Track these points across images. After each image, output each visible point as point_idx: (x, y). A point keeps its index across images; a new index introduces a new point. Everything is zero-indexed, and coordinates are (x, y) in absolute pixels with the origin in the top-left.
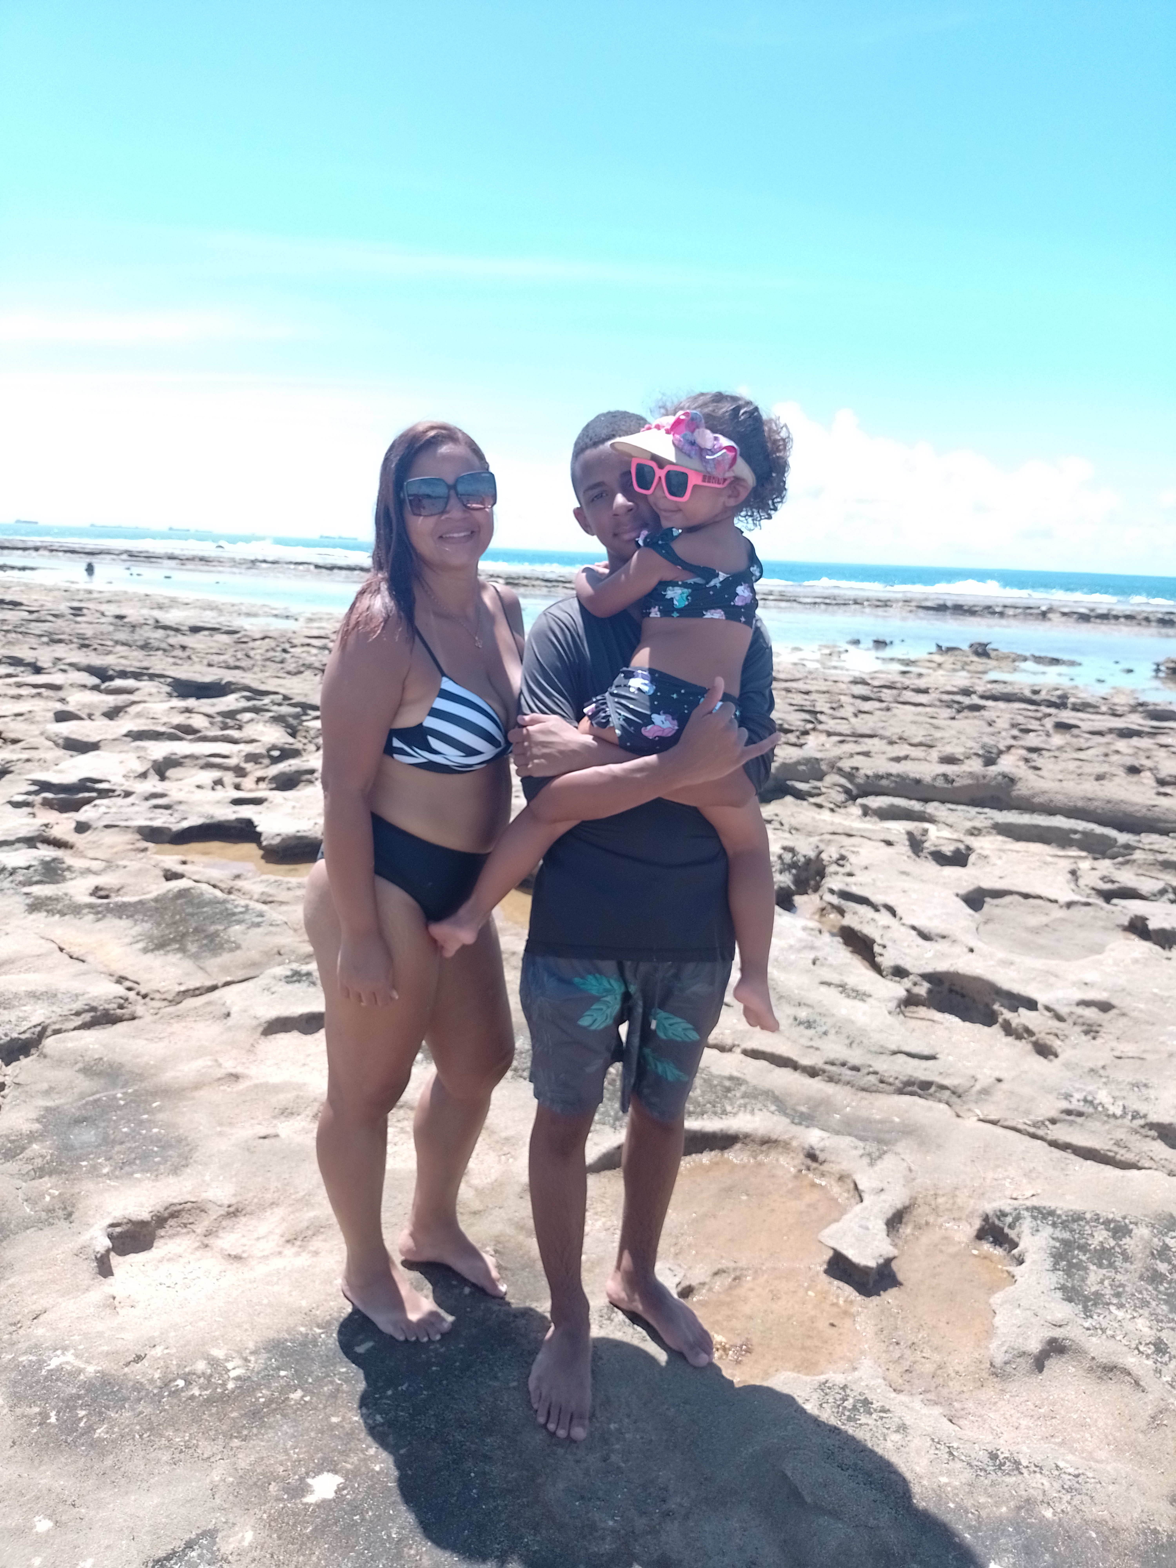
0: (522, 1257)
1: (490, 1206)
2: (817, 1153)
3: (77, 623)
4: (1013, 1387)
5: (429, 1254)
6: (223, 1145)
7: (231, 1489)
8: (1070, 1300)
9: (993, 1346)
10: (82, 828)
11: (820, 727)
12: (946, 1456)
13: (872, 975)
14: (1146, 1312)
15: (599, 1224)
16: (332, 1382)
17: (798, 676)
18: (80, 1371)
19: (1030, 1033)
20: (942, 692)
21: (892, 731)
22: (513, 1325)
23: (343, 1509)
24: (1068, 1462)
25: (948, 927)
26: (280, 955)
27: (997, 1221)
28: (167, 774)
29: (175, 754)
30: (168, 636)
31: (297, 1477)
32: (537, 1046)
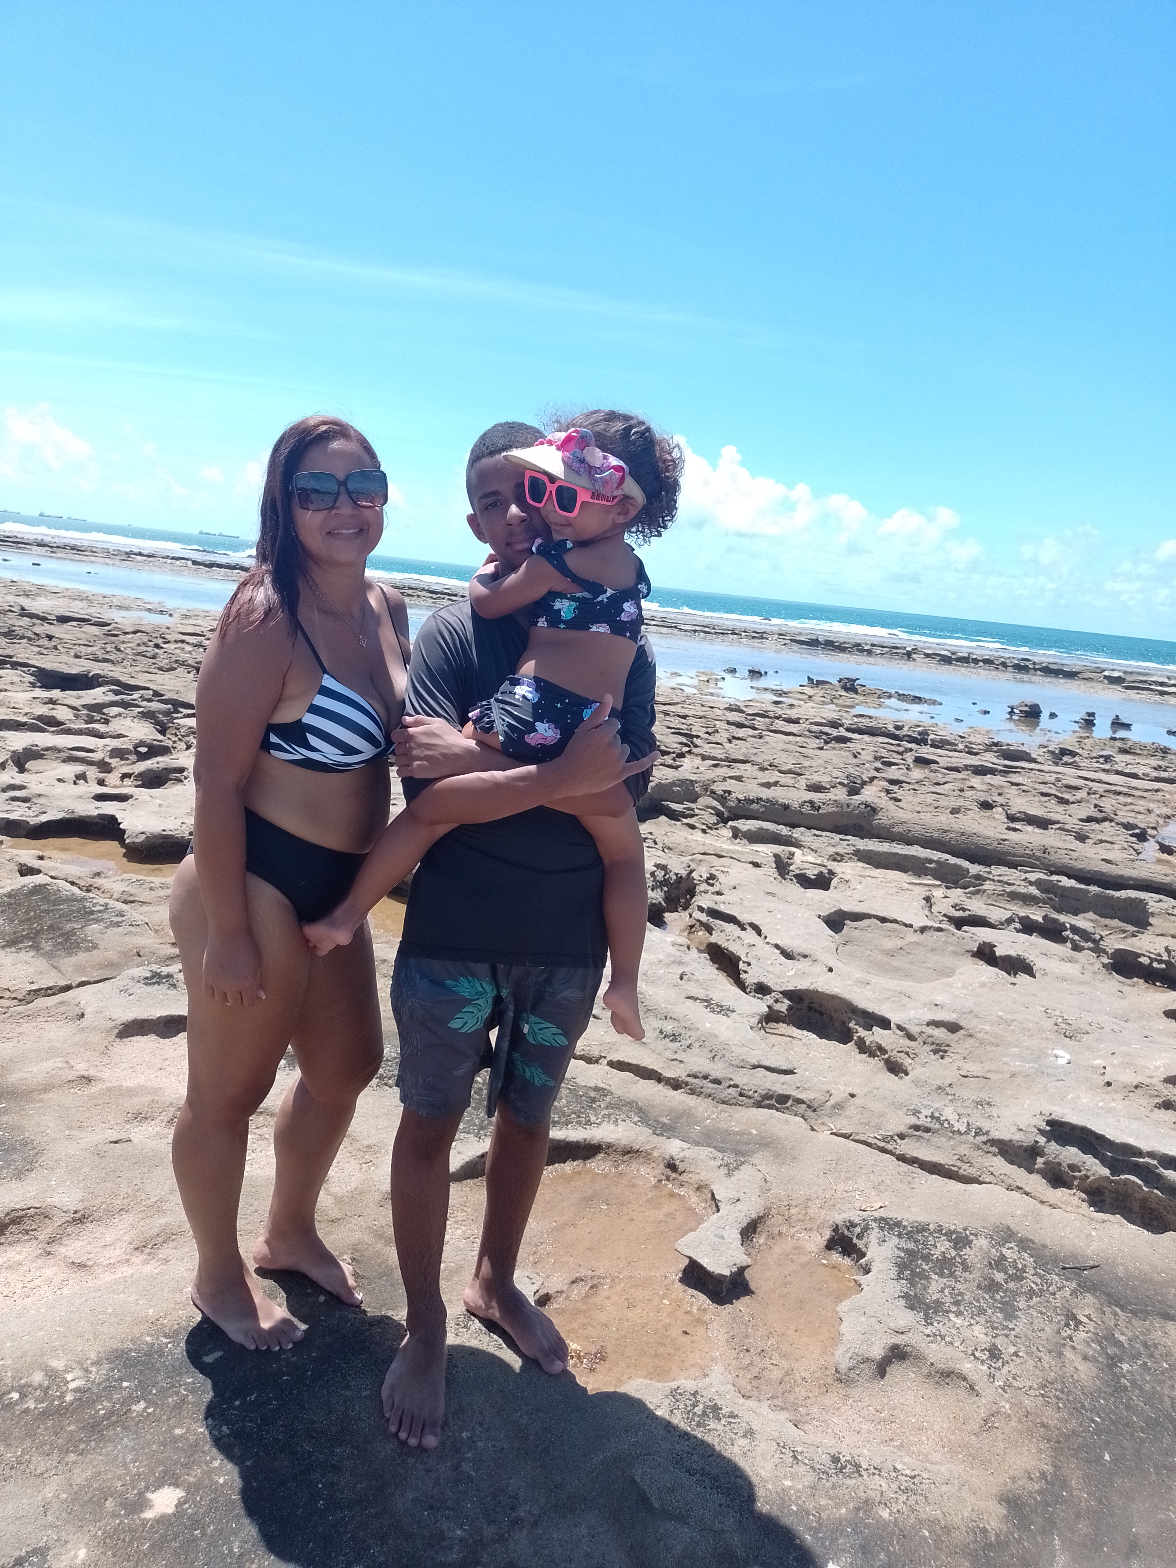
0: (379, 1265)
1: (349, 1214)
2: (677, 1163)
4: (856, 1392)
5: (284, 1262)
6: (72, 1149)
7: (65, 1506)
8: (912, 1308)
9: (839, 1352)
11: (695, 750)
12: (791, 1460)
13: (737, 990)
14: (982, 1319)
15: (459, 1232)
16: (177, 1393)
17: (677, 700)
19: (882, 1050)
20: (811, 723)
21: (763, 758)
22: (368, 1333)
23: (184, 1524)
24: (906, 1464)
25: (810, 946)
26: (139, 956)
27: (846, 1232)
28: (26, 766)
29: (37, 746)
30: (34, 625)
31: (136, 1492)
32: (406, 1048)
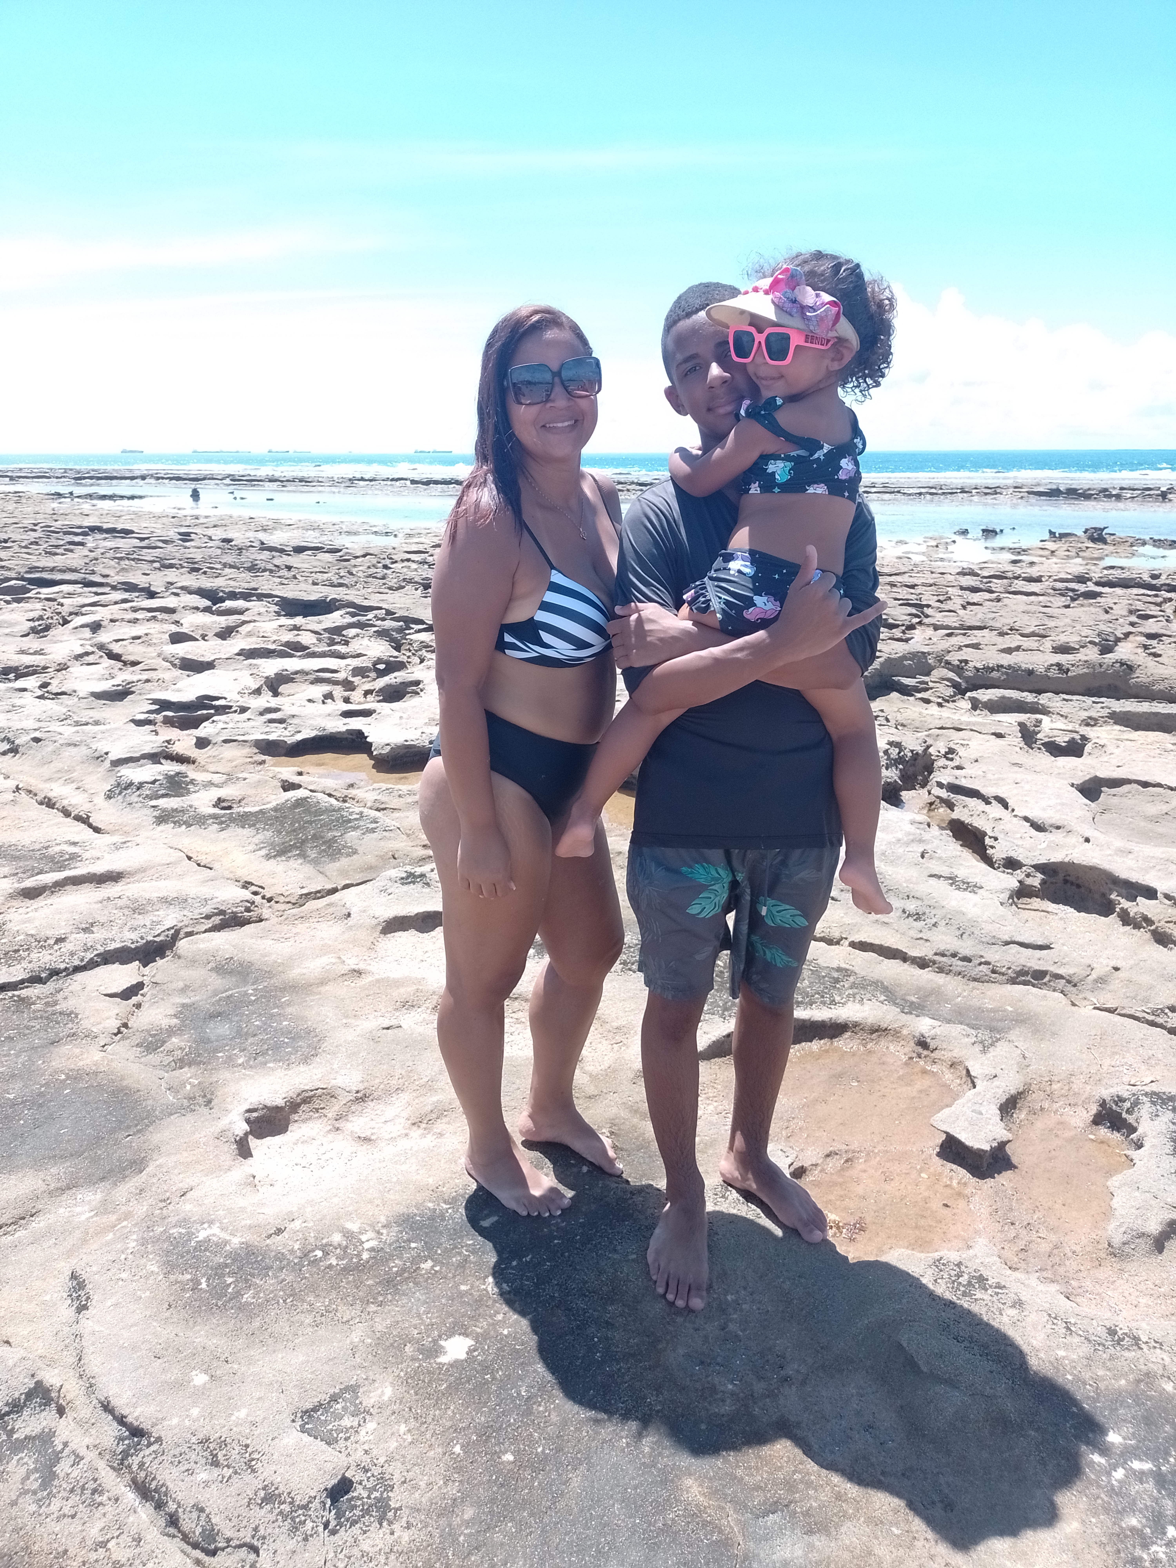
0: (637, 1138)
1: (605, 1091)
2: (928, 1040)
3: (186, 548)
4: (1132, 1267)
5: (548, 1135)
6: (350, 1035)
7: (370, 1349)
9: (1112, 1226)
10: (202, 743)
11: (926, 621)
12: (1064, 1331)
13: (984, 866)
15: (711, 1108)
16: (460, 1254)
17: (903, 569)
18: (226, 1242)
19: (1149, 921)
20: (1055, 580)
21: (1003, 621)
22: (630, 1202)
23: (475, 1369)
25: (1063, 817)
26: (395, 858)
27: (1114, 1107)
28: (280, 690)
29: (287, 670)
30: (274, 557)
31: (430, 1339)
32: (646, 935)
